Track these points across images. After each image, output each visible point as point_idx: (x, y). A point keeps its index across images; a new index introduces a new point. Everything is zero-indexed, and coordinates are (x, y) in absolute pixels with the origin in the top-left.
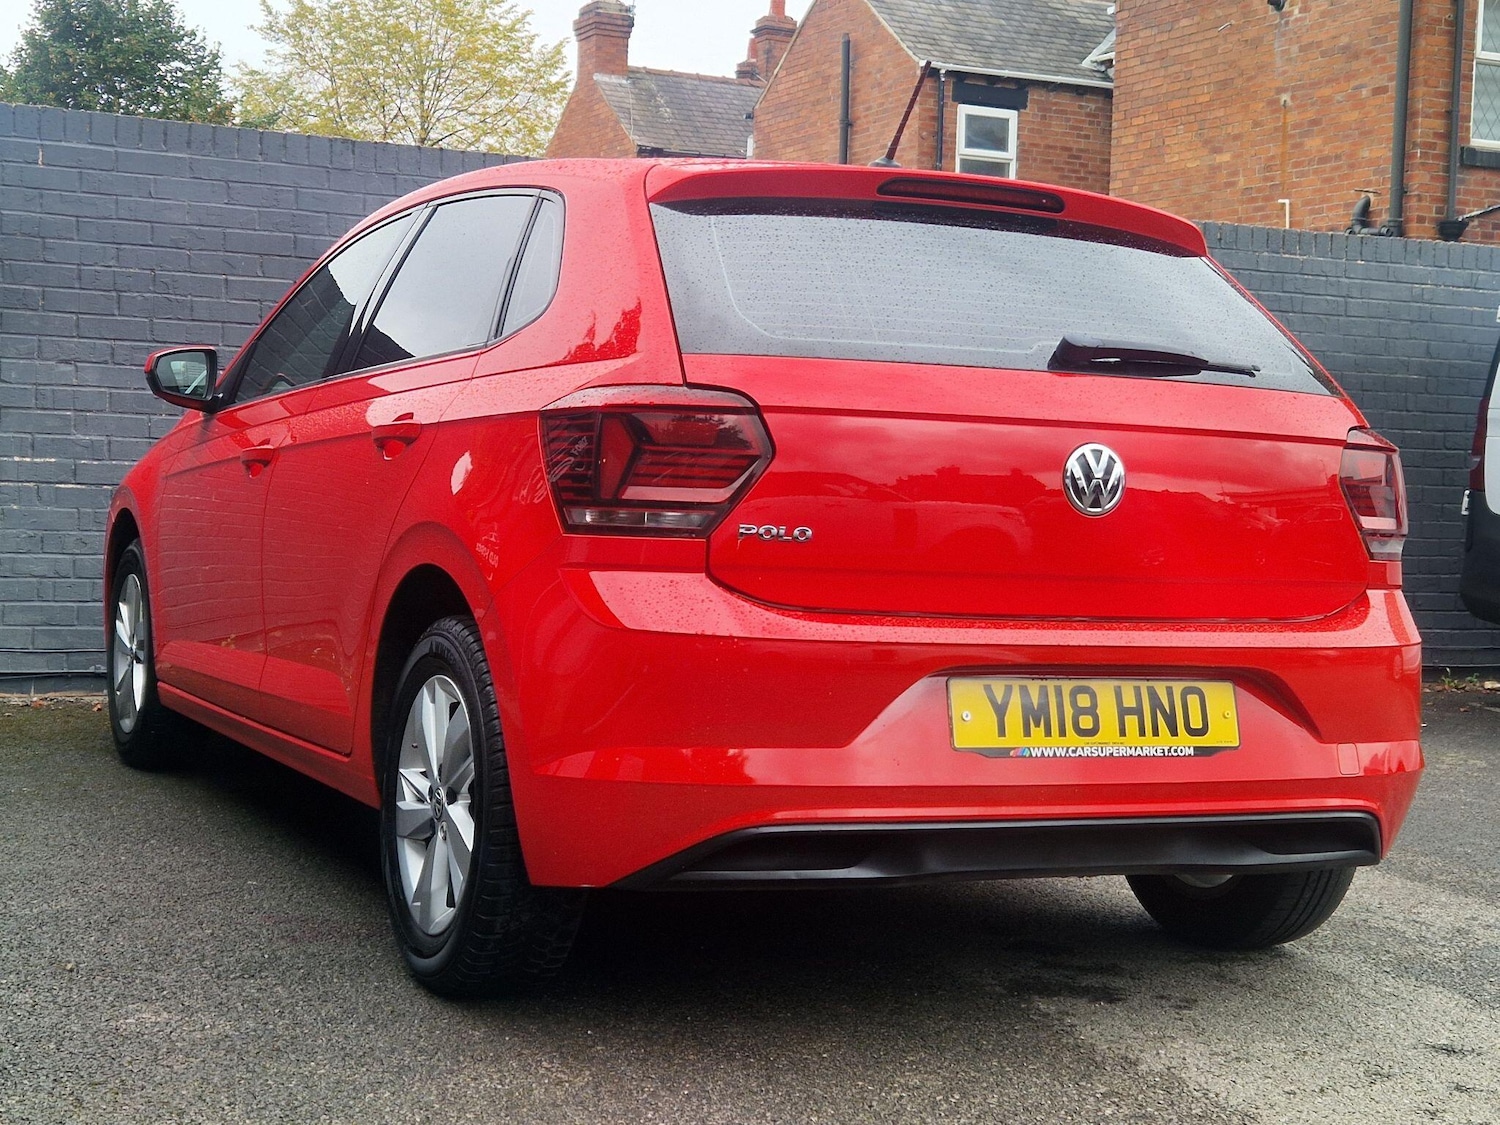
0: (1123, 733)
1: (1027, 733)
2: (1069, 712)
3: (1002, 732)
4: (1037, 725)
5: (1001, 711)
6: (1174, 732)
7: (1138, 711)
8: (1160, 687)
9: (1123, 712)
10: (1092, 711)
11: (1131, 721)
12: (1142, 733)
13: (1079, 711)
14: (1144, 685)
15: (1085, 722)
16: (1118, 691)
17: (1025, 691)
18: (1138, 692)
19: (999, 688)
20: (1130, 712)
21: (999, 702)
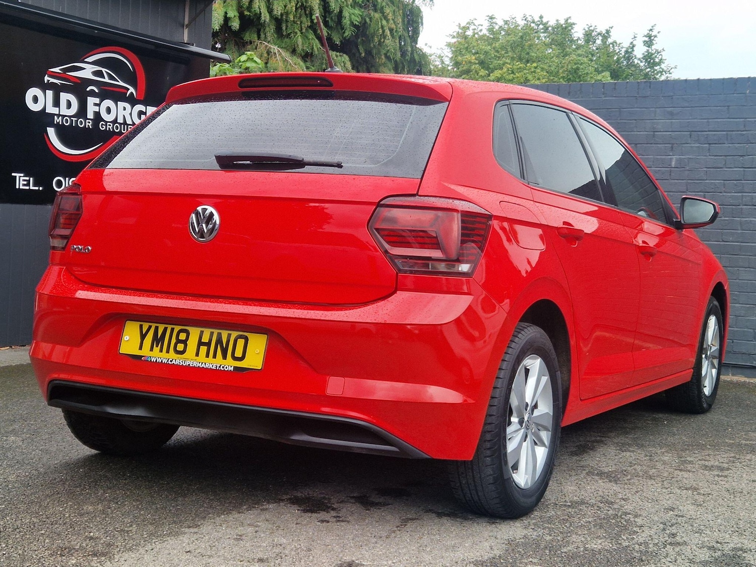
0: (197, 355)
1: (152, 349)
2: (174, 341)
3: (141, 348)
4: (157, 346)
5: (143, 336)
6: (225, 357)
7: (208, 344)
8: (225, 334)
9: (200, 343)
10: (185, 342)
11: (203, 349)
12: (207, 356)
13: (178, 341)
14: (216, 332)
15: (180, 347)
16: (202, 332)
17: (157, 328)
18: (212, 334)
19: (146, 326)
20: (204, 344)
21: (144, 333)
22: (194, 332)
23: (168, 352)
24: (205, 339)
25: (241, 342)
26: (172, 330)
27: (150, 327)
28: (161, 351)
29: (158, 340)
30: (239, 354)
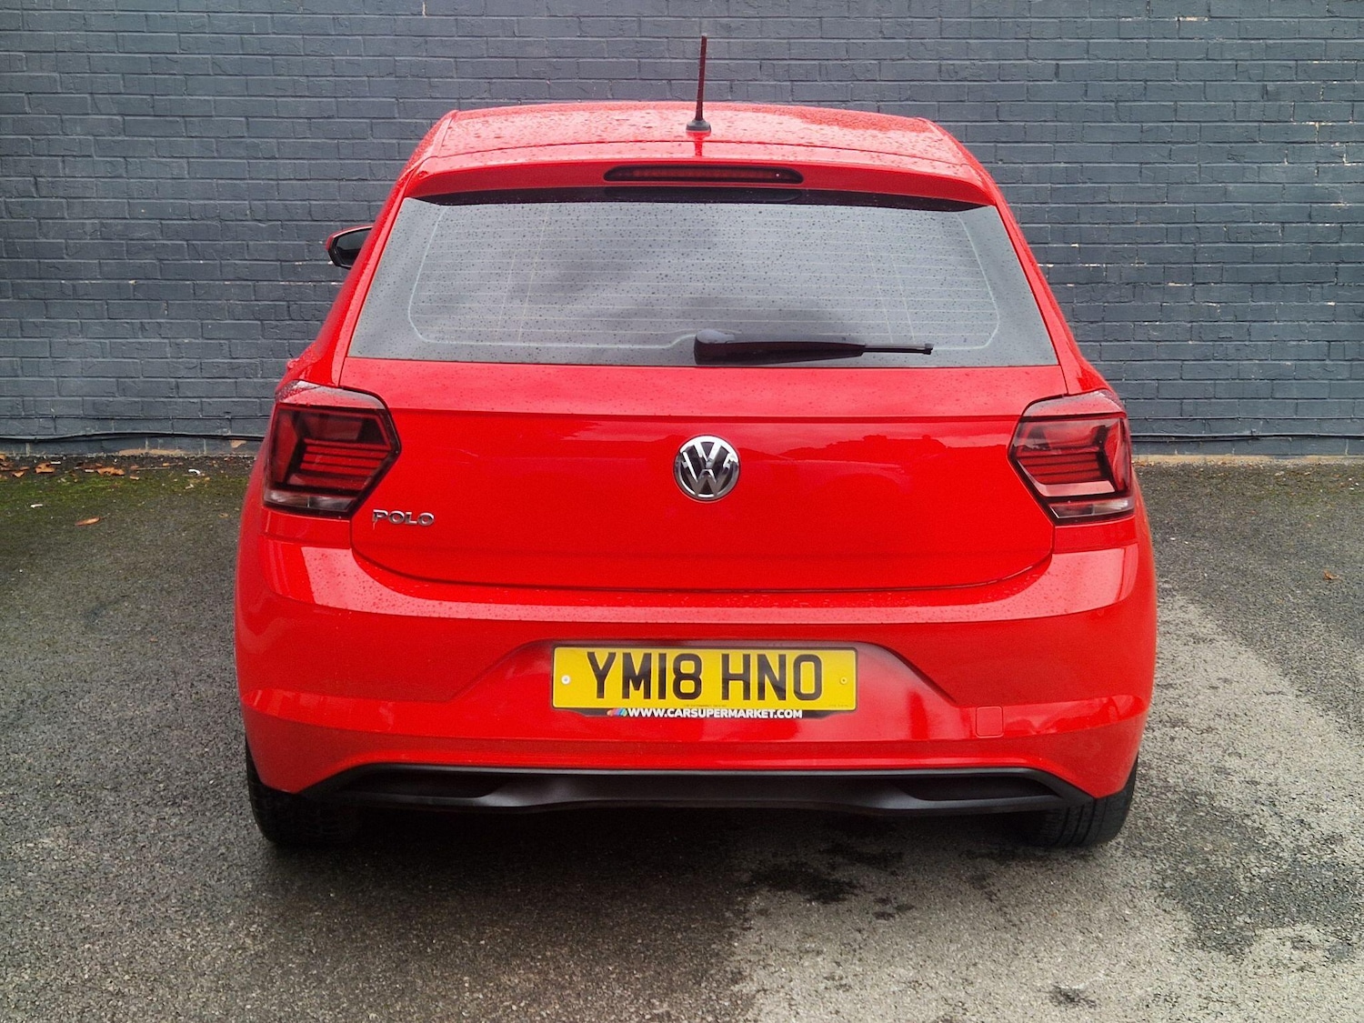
0: (726, 696)
1: (626, 695)
2: (670, 677)
3: (601, 696)
4: (637, 688)
5: (601, 676)
6: (782, 696)
7: (744, 677)
8: (773, 657)
9: (727, 679)
10: (695, 678)
11: (736, 687)
12: (747, 696)
13: (680, 677)
14: (754, 654)
15: (687, 686)
16: (726, 659)
17: (627, 657)
18: (747, 659)
19: (602, 655)
20: (736, 677)
21: (601, 668)
22: (711, 660)
23: (662, 695)
24: (736, 667)
25: (808, 669)
26: (663, 658)
27: (612, 657)
28: (647, 695)
29: (637, 679)
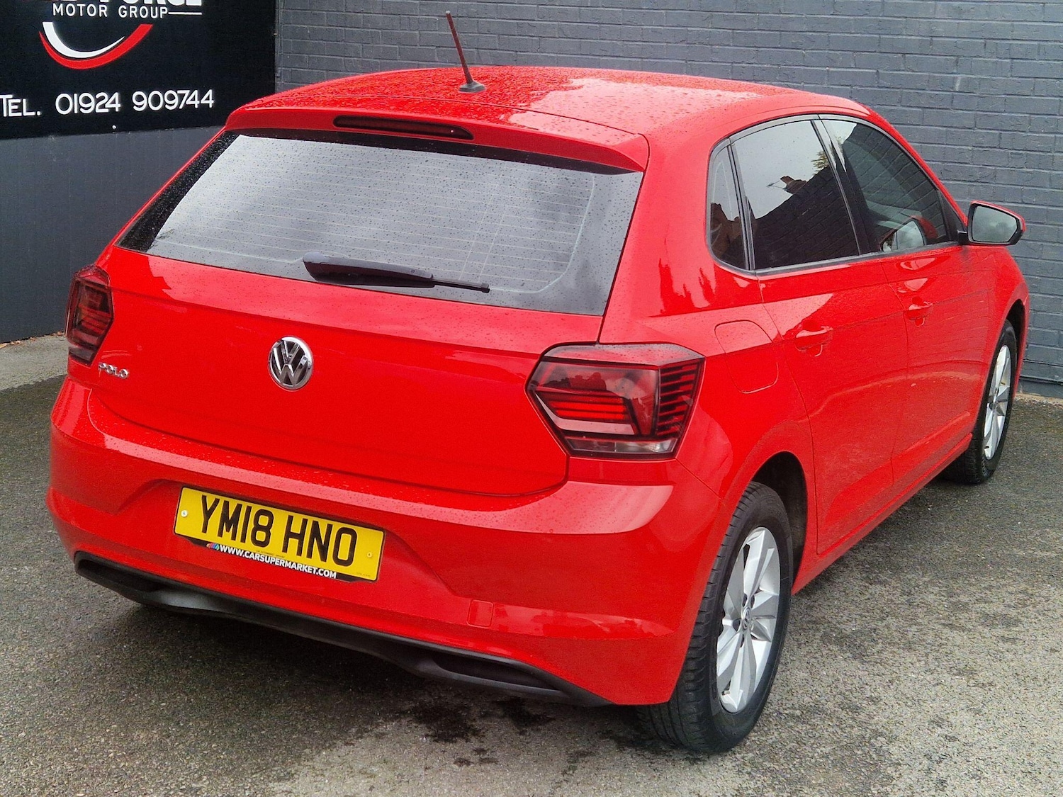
0: (285, 550)
1: (220, 534)
2: (251, 525)
3: (205, 530)
4: (228, 530)
5: (208, 514)
6: (324, 558)
7: (300, 537)
8: (323, 524)
9: (289, 534)
10: (267, 529)
11: (293, 543)
12: (299, 553)
13: (258, 527)
14: (311, 520)
15: (261, 536)
16: (290, 519)
17: (226, 504)
18: (305, 521)
19: (211, 499)
20: (294, 535)
21: (208, 509)
22: (280, 517)
23: (243, 540)
24: (296, 528)
25: (346, 538)
26: (249, 509)
27: (217, 501)
28: (234, 537)
29: (228, 522)
30: (343, 555)
